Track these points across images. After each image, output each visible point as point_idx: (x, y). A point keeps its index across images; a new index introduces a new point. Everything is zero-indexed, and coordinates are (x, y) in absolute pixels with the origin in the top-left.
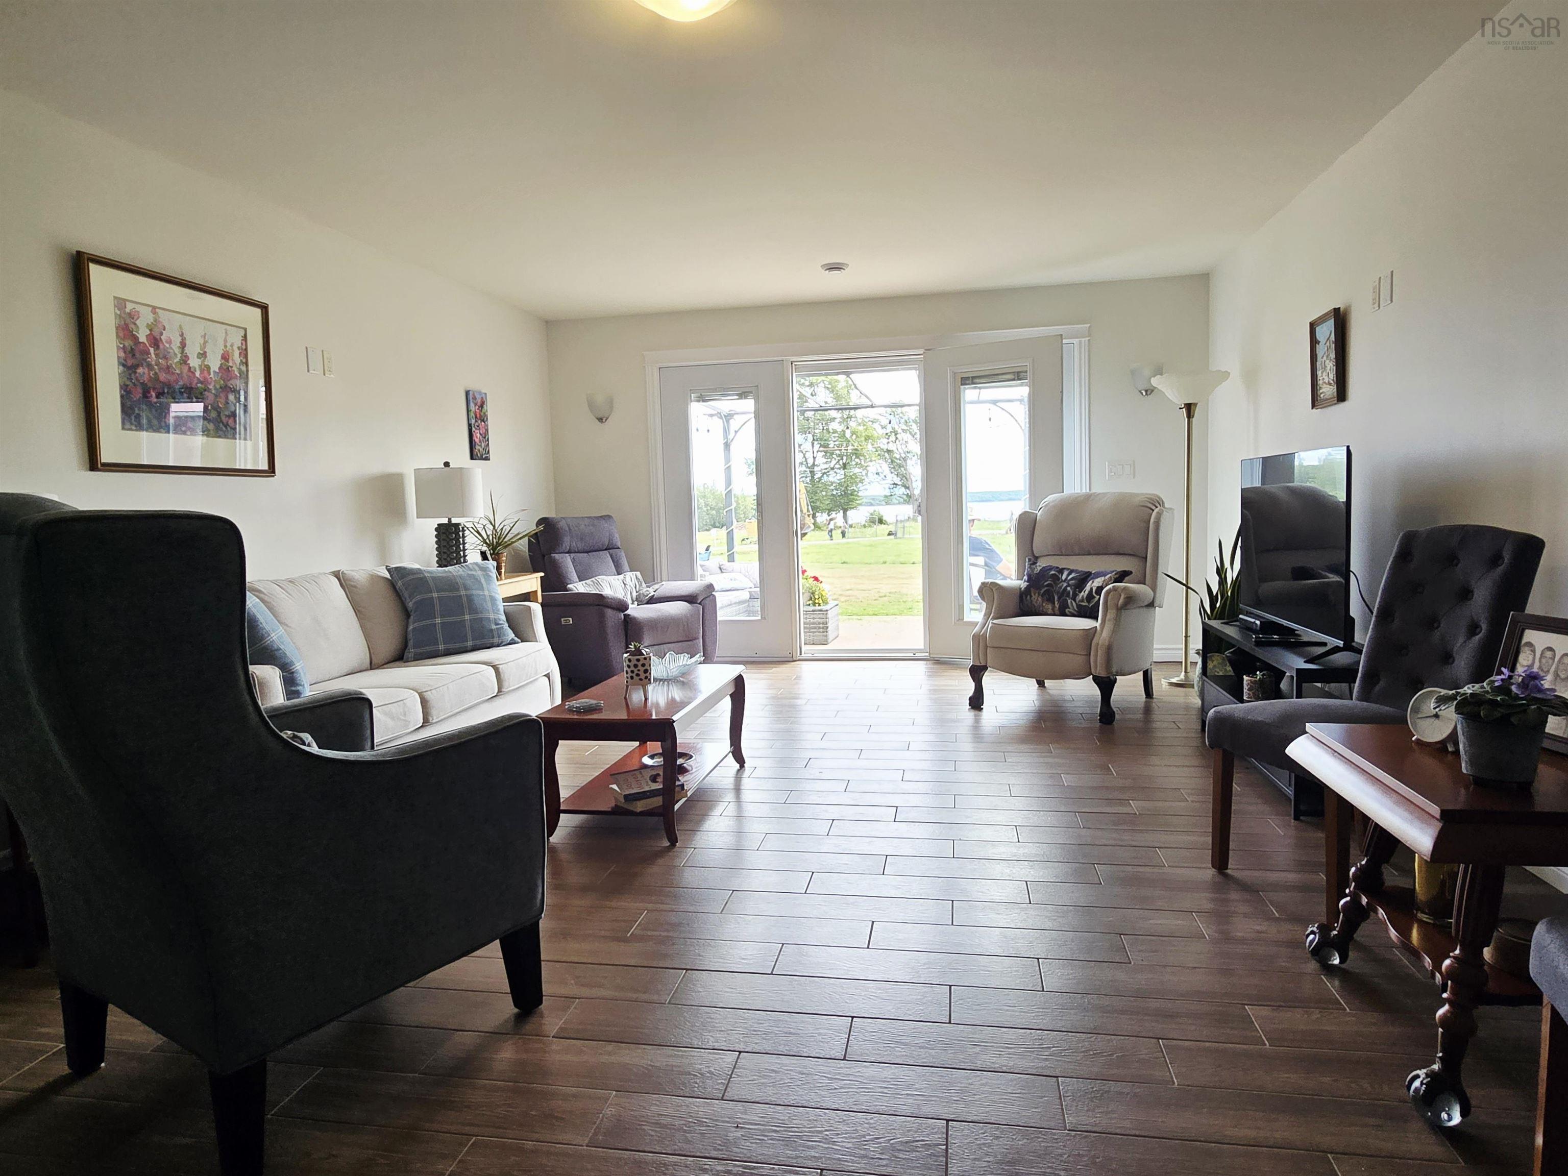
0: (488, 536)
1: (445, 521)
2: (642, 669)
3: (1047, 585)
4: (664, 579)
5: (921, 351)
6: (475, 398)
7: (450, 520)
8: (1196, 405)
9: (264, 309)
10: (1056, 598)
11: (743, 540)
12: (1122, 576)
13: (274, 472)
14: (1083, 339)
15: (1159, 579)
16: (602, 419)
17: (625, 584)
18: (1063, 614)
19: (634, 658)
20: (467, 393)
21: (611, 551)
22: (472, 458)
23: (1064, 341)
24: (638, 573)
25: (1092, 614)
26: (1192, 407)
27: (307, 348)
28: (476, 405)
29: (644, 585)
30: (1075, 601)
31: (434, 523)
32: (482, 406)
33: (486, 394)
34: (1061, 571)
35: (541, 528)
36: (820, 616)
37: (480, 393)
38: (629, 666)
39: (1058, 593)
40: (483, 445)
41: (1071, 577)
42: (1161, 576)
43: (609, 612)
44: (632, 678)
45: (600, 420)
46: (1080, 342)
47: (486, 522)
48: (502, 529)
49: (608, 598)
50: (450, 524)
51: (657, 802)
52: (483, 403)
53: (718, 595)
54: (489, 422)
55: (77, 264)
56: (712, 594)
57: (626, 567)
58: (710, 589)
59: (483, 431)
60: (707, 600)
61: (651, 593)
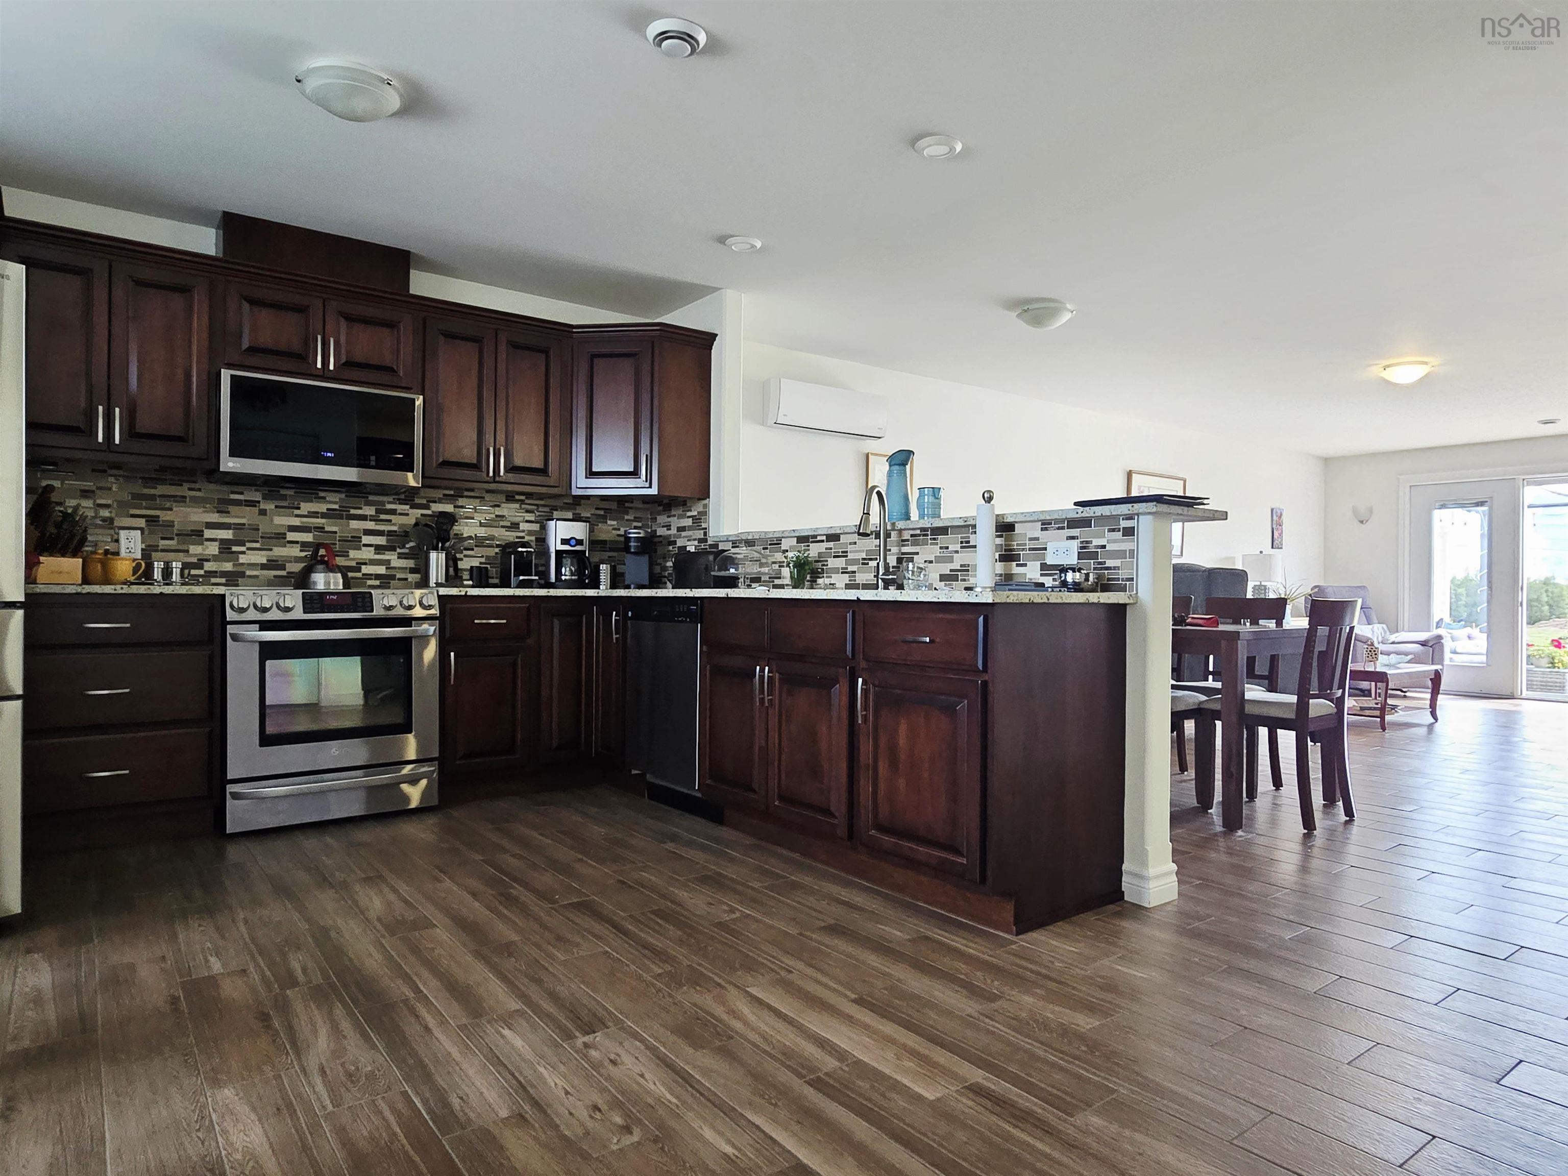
0: (1281, 594)
1: (1258, 583)
2: (1373, 654)
4: (1405, 629)
6: (1277, 512)
13: (1182, 555)
17: (1373, 632)
19: (1369, 647)
20: (1272, 510)
22: (1272, 548)
24: (1385, 626)
28: (1277, 516)
29: (1388, 633)
32: (1280, 517)
33: (1283, 509)
35: (1316, 591)
36: (1557, 676)
37: (1280, 509)
40: (1280, 540)
43: (1359, 644)
44: (1368, 659)
45: (1362, 522)
48: (1291, 590)
49: (1359, 635)
50: (1261, 585)
51: (1378, 713)
52: (1281, 515)
53: (1448, 645)
54: (1284, 526)
55: (1129, 475)
56: (1442, 641)
57: (1375, 620)
58: (1439, 637)
59: (1280, 532)
60: (1437, 645)
61: (1393, 638)
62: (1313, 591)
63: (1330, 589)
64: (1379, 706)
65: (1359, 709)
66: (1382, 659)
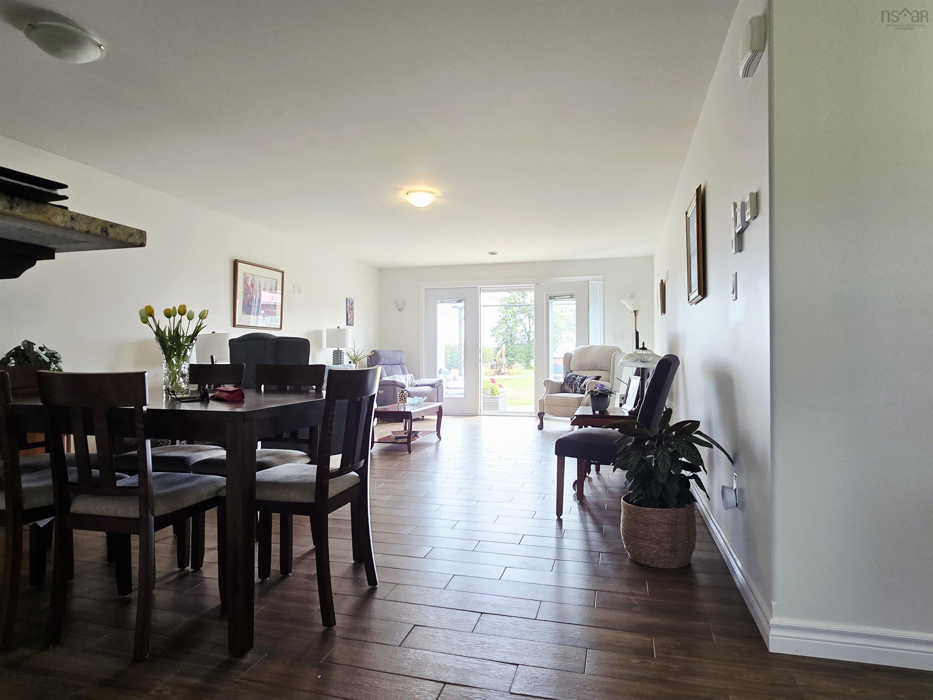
0: (352, 356)
1: (337, 349)
2: (404, 398)
3: (571, 382)
4: (423, 377)
5: (534, 285)
6: (349, 301)
7: (338, 349)
8: (638, 311)
9: (283, 273)
10: (573, 387)
11: (486, 373)
12: (598, 378)
13: (281, 329)
14: (601, 282)
15: (615, 380)
16: (400, 309)
17: (406, 379)
18: (575, 393)
19: (401, 394)
20: (347, 299)
21: (401, 365)
22: (347, 325)
23: (590, 282)
24: (412, 375)
25: (583, 392)
26: (637, 312)
27: (294, 285)
28: (350, 304)
29: (414, 380)
30: (580, 387)
31: (333, 349)
32: (352, 304)
33: (354, 300)
34: (577, 376)
35: (373, 353)
36: (495, 400)
37: (351, 299)
38: (399, 397)
39: (574, 384)
40: (352, 320)
41: (580, 378)
42: (615, 379)
43: (397, 388)
44: (400, 400)
45: (400, 310)
46: (600, 283)
47: (351, 350)
48: (357, 353)
49: (397, 382)
50: (338, 350)
51: (406, 440)
52: (352, 303)
53: (445, 384)
54: (354, 311)
55: (235, 263)
56: (442, 384)
57: (407, 372)
58: (441, 381)
59: (352, 314)
60: (440, 386)
61: (417, 382)
62: (372, 354)
63: (382, 352)
64: (407, 435)
65: (394, 438)
66: (409, 400)
